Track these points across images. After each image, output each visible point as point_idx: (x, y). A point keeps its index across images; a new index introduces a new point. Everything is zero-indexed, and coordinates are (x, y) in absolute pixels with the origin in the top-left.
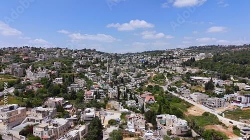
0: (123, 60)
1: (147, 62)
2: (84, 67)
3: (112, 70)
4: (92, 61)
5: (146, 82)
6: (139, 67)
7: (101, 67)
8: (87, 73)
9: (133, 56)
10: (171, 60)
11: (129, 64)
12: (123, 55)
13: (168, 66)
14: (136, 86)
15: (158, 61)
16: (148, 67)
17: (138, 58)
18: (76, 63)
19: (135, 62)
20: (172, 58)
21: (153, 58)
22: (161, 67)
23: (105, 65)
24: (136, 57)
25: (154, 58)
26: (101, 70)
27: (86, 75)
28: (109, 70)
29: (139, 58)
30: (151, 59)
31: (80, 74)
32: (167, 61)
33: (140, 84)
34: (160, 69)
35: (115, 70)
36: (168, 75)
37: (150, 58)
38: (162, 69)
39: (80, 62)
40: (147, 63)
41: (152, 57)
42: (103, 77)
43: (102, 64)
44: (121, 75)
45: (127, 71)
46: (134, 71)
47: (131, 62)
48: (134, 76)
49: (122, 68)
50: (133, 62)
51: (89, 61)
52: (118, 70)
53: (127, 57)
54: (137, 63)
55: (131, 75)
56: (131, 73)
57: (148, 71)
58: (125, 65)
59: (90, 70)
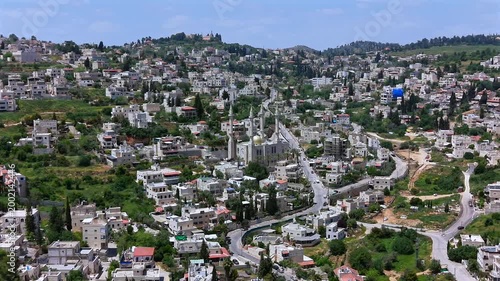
0: (319, 83)
1: (414, 99)
2: (145, 136)
4: (179, 111)
5: (375, 209)
7: (207, 136)
8: (145, 166)
9: (369, 60)
11: (338, 106)
14: (322, 231)
15: (459, 96)
16: (412, 122)
17: (381, 75)
18: (116, 120)
19: (368, 97)
21: (442, 82)
22: (463, 130)
23: (224, 127)
24: (375, 70)
25: (448, 80)
26: (206, 152)
27: (140, 175)
28: (235, 150)
29: (387, 75)
30: (435, 85)
31: (122, 172)
32: (493, 101)
33: (342, 221)
34: (455, 140)
35: (257, 151)
36: (478, 171)
37: (431, 78)
38: (462, 138)
39: (131, 118)
40: (410, 105)
41: (440, 75)
42: (204, 186)
43: (214, 125)
44: (280, 175)
45: (311, 154)
46: (340, 151)
47: (351, 92)
48: (332, 177)
49: (297, 134)
50: (359, 96)
51: (169, 110)
52: (273, 148)
53: (341, 65)
54: (372, 103)
55: (323, 174)
56: (322, 160)
57: (404, 147)
58: (317, 114)
59: (160, 154)
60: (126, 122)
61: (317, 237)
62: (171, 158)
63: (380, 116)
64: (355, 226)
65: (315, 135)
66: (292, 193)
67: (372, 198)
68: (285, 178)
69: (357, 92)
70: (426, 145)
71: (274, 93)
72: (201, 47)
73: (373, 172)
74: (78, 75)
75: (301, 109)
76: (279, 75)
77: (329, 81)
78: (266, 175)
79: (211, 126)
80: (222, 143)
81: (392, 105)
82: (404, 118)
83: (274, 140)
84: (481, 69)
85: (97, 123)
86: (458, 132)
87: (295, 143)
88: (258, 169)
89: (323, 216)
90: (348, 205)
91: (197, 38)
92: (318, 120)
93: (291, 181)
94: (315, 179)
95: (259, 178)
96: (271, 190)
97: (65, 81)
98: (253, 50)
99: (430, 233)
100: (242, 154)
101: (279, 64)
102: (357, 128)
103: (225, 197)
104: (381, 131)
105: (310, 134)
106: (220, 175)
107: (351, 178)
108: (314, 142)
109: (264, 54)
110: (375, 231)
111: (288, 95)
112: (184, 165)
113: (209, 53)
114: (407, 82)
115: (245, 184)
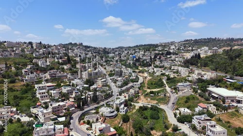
0: (111, 55)
1: (139, 58)
3: (85, 75)
4: (60, 61)
6: (129, 66)
9: (123, 50)
10: (168, 56)
11: (117, 61)
12: (113, 49)
13: (166, 64)
15: (153, 57)
16: (140, 65)
17: (128, 53)
18: (33, 64)
19: (125, 58)
20: (169, 53)
21: (146, 54)
22: (156, 67)
24: (126, 52)
25: (147, 53)
26: (69, 76)
28: (81, 75)
29: (130, 53)
30: (144, 55)
32: (163, 58)
34: (155, 69)
35: (90, 75)
36: (168, 80)
37: (142, 53)
38: (158, 69)
40: (138, 60)
41: (145, 52)
43: (74, 66)
44: (99, 83)
45: (110, 75)
46: (120, 74)
47: (120, 57)
48: (119, 83)
49: (105, 69)
50: (123, 58)
51: (56, 60)
52: (96, 73)
53: (117, 51)
54: (127, 60)
55: (115, 82)
56: (115, 77)
57: (139, 72)
58: (111, 63)
59: (48, 77)
60: (37, 65)
61: (116, 112)
62: (53, 79)
63: (130, 63)
64: (131, 105)
65: (111, 69)
66: (104, 91)
67: (135, 91)
68: (101, 85)
69: (122, 57)
70: (146, 71)
71: (97, 57)
72: (77, 46)
73: (133, 81)
74: (26, 50)
75: (106, 61)
76: (99, 53)
77: (113, 54)
78: (93, 84)
79: (72, 66)
80: (76, 72)
81: (133, 60)
82: (137, 64)
83: (97, 71)
84: (156, 50)
85: (25, 65)
86: (155, 67)
87: (104, 71)
88: (90, 82)
89: (118, 102)
90: (127, 95)
91: (75, 44)
92: (111, 64)
93: (103, 86)
94: (112, 85)
95: (90, 86)
96: (95, 90)
97: (20, 52)
98: (92, 47)
99: (162, 106)
100: (84, 76)
101: (99, 51)
102: (124, 67)
103: (74, 95)
104: (131, 68)
105: (109, 69)
106: (73, 85)
107: (125, 83)
108: (111, 71)
109: (95, 48)
110: (141, 107)
111: (102, 57)
112: (58, 81)
113: (79, 48)
114: (136, 54)
115: (84, 88)
